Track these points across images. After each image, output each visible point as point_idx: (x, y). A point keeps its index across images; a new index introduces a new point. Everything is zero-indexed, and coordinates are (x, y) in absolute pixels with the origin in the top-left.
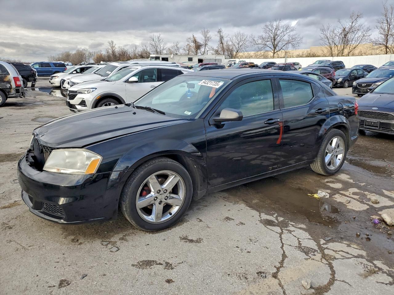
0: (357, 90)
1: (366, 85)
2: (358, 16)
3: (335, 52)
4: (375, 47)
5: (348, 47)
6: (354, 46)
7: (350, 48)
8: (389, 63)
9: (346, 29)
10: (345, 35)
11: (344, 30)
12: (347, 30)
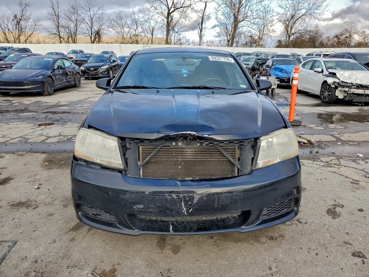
0: (86, 74)
1: (94, 69)
2: (26, 4)
3: (11, 38)
4: (50, 37)
5: (23, 35)
6: (29, 34)
7: (25, 35)
8: (71, 52)
9: (17, 16)
10: (18, 23)
11: (16, 16)
12: (19, 16)
